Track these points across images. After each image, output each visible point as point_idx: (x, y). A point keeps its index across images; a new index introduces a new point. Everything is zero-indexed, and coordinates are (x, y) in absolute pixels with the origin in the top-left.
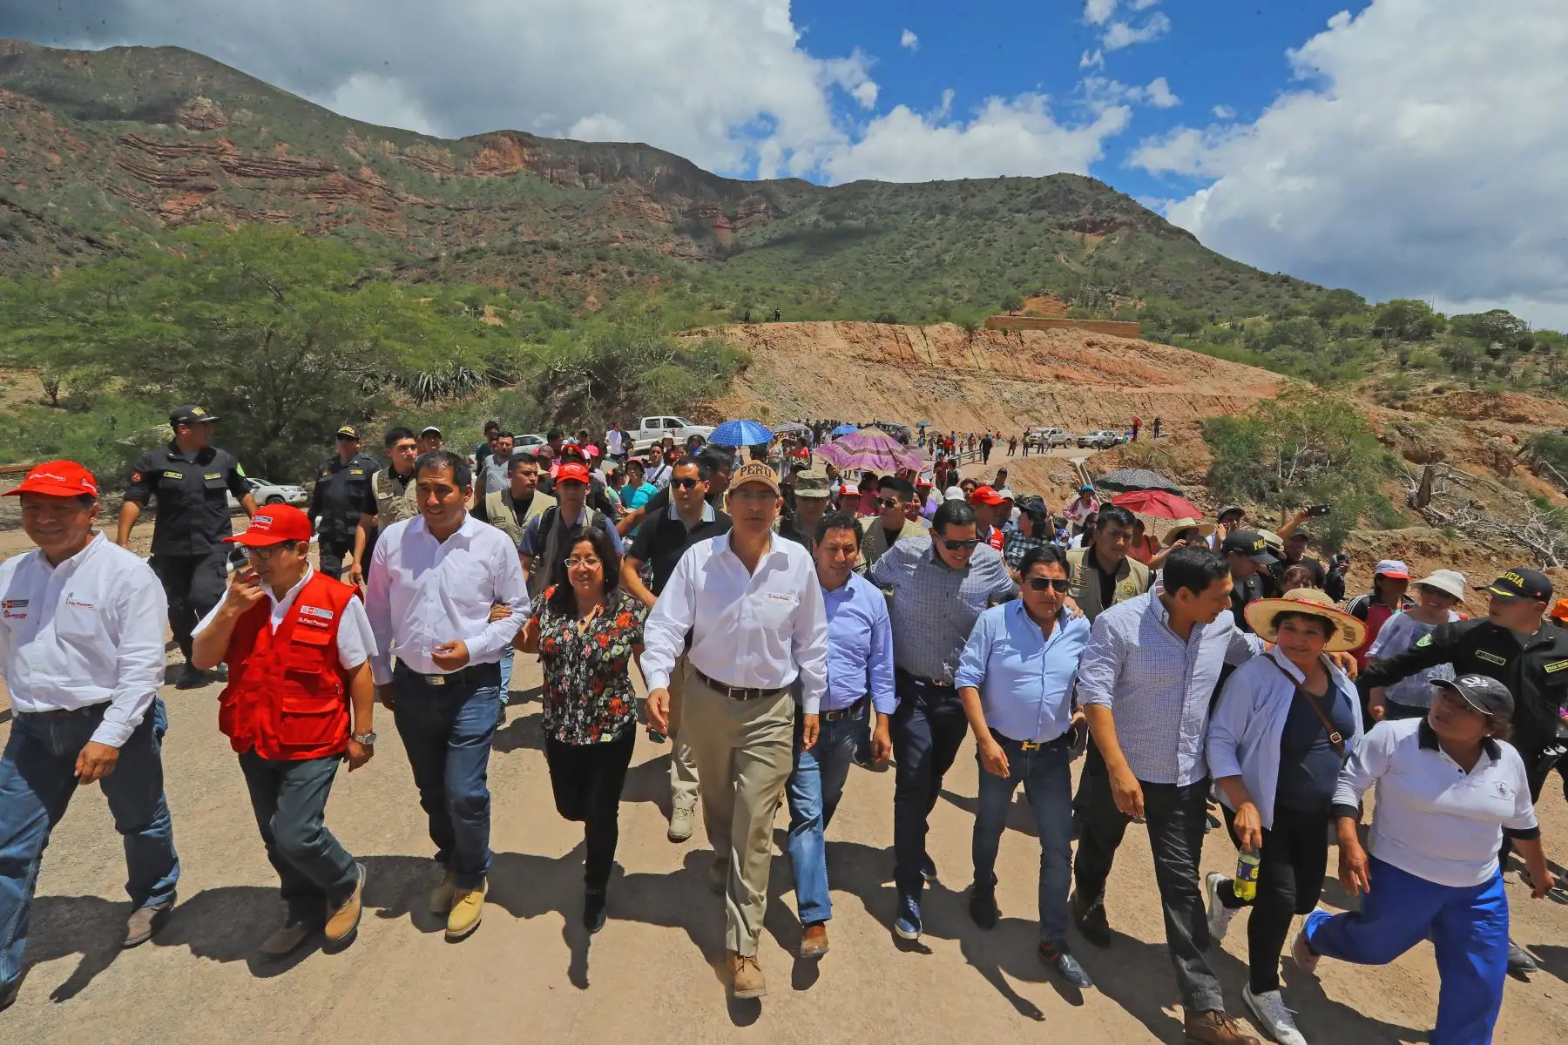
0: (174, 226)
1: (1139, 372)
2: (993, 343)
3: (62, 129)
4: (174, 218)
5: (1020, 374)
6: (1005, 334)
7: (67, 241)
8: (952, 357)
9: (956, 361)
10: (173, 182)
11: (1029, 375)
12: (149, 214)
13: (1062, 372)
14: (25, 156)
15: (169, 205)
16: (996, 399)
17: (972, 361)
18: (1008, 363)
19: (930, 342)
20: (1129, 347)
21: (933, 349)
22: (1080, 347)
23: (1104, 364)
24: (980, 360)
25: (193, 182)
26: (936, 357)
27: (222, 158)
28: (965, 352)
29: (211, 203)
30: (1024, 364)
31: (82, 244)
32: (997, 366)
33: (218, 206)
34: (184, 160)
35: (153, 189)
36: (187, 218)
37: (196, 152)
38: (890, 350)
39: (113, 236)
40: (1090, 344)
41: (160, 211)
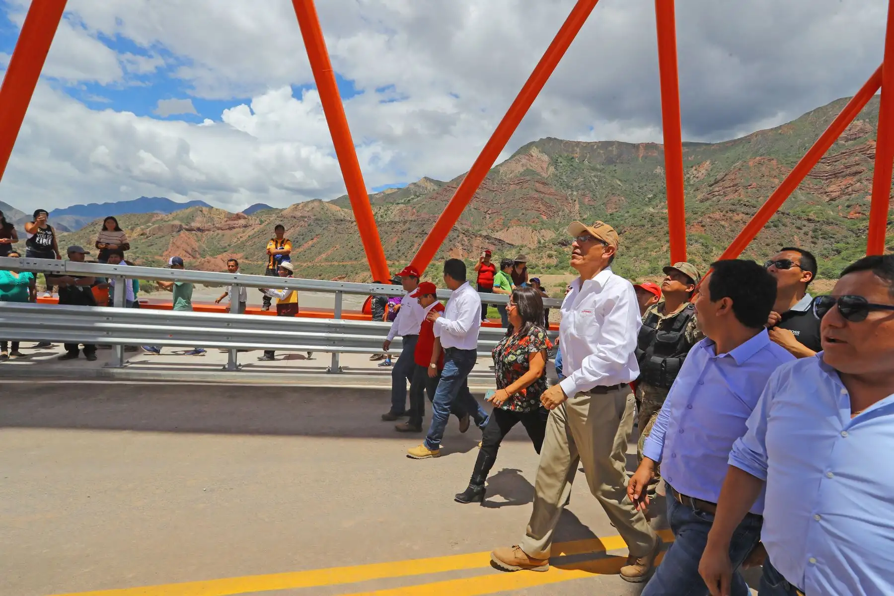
0: (833, 199)
3: (780, 166)
4: (834, 195)
7: (799, 223)
10: (836, 175)
12: (819, 196)
14: (763, 184)
15: (832, 188)
25: (848, 171)
27: (868, 152)
29: (859, 181)
31: (805, 223)
33: (863, 181)
34: (844, 161)
35: (823, 182)
36: (843, 193)
37: (852, 153)
39: (811, 214)
41: (826, 193)
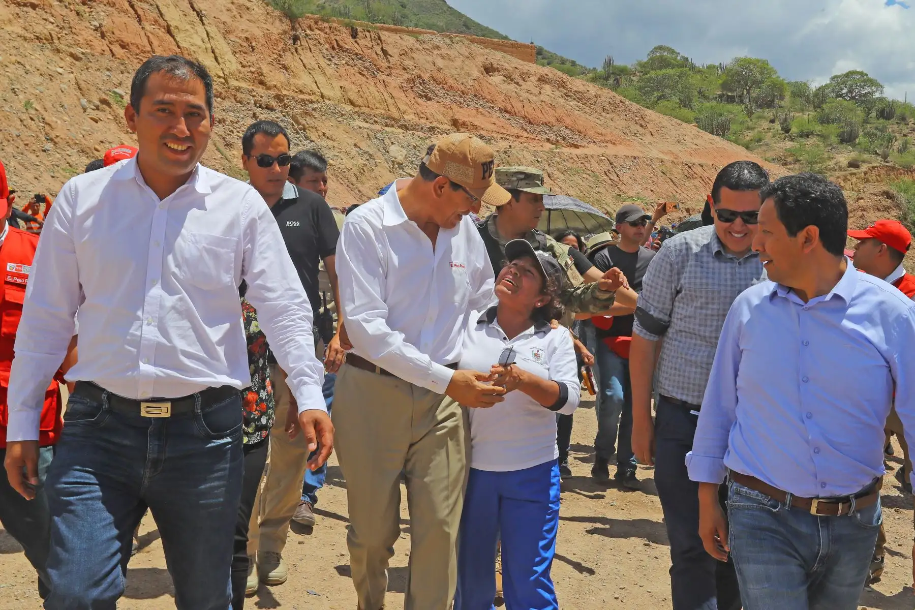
1: (568, 121)
2: (337, 47)
5: (395, 114)
6: (354, 35)
8: (265, 69)
9: (275, 77)
11: (410, 117)
13: (462, 115)
16: (379, 158)
17: (305, 80)
18: (372, 90)
19: (212, 30)
20: (542, 80)
21: (223, 48)
22: (475, 73)
23: (518, 106)
24: (321, 79)
26: (231, 64)
28: (288, 59)
30: (399, 94)
32: (353, 96)
38: (127, 38)
40: (489, 70)
